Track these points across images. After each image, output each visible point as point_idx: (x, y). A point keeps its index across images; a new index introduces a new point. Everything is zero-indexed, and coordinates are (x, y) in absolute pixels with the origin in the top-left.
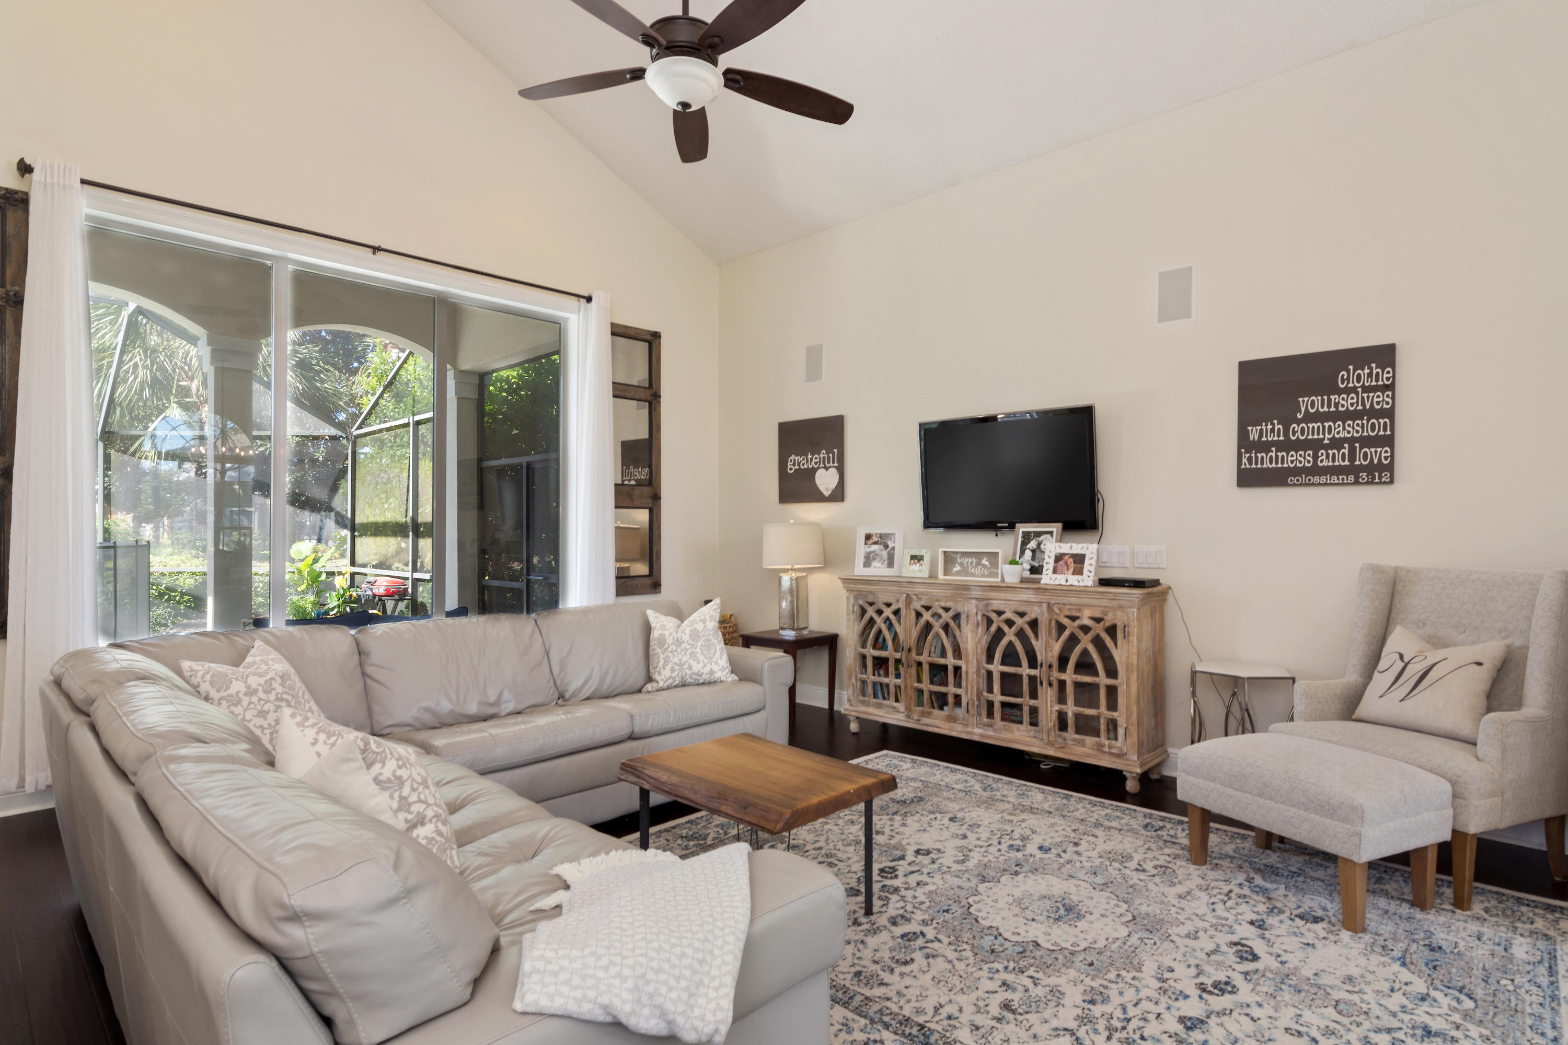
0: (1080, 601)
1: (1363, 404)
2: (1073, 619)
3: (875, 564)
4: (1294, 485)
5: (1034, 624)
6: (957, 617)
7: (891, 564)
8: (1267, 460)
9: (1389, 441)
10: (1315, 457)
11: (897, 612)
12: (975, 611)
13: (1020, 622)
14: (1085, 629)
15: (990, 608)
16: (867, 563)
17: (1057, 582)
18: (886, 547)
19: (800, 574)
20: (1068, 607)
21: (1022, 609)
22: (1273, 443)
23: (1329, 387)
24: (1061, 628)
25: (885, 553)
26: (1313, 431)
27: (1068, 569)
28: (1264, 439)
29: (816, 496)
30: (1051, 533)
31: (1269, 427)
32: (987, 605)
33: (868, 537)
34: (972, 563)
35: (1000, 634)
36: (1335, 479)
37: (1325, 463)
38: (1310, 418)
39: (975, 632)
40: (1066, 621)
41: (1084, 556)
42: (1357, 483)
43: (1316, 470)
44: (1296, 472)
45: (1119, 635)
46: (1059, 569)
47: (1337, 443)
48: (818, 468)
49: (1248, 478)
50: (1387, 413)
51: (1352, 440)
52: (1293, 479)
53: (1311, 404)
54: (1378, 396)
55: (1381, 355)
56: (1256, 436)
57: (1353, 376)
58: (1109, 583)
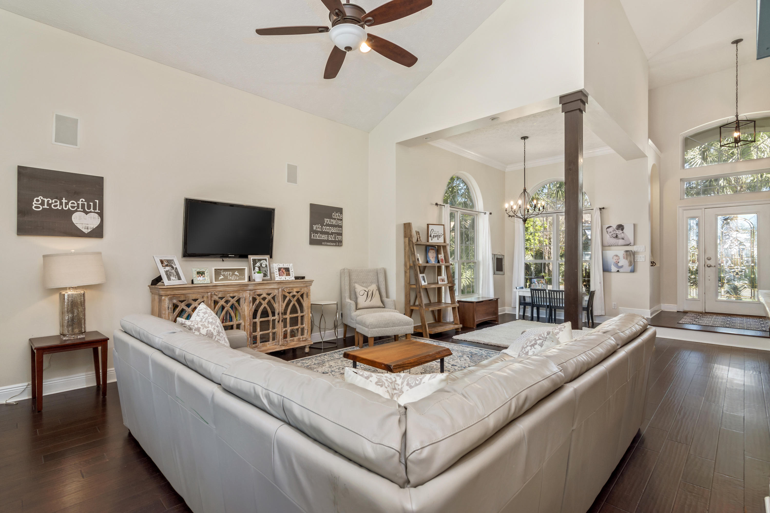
0: (291, 286)
1: (337, 224)
3: (172, 278)
4: (324, 245)
5: (274, 297)
6: (238, 301)
7: (179, 277)
8: (318, 237)
9: (341, 234)
10: (328, 237)
12: (249, 296)
13: (268, 298)
14: (294, 296)
15: (256, 294)
16: (169, 278)
17: (282, 279)
18: (173, 267)
19: (78, 291)
20: (288, 289)
21: (270, 292)
22: (319, 231)
23: (330, 217)
24: (285, 297)
25: (173, 271)
26: (326, 229)
27: (284, 274)
28: (317, 230)
29: (73, 232)
30: (266, 260)
31: (318, 226)
32: (255, 292)
33: (162, 262)
34: (229, 274)
35: (260, 304)
36: (332, 244)
37: (330, 239)
38: (328, 225)
39: (249, 306)
40: (287, 294)
41: (288, 268)
42: (336, 245)
43: (328, 241)
44: (324, 241)
45: (305, 296)
46: (281, 274)
47: (332, 234)
48: (76, 211)
49: (313, 242)
50: (341, 227)
51: (335, 233)
52: (323, 243)
53: (327, 221)
54: (339, 222)
55: (340, 210)
56: (315, 228)
57: (335, 215)
58: (297, 278)
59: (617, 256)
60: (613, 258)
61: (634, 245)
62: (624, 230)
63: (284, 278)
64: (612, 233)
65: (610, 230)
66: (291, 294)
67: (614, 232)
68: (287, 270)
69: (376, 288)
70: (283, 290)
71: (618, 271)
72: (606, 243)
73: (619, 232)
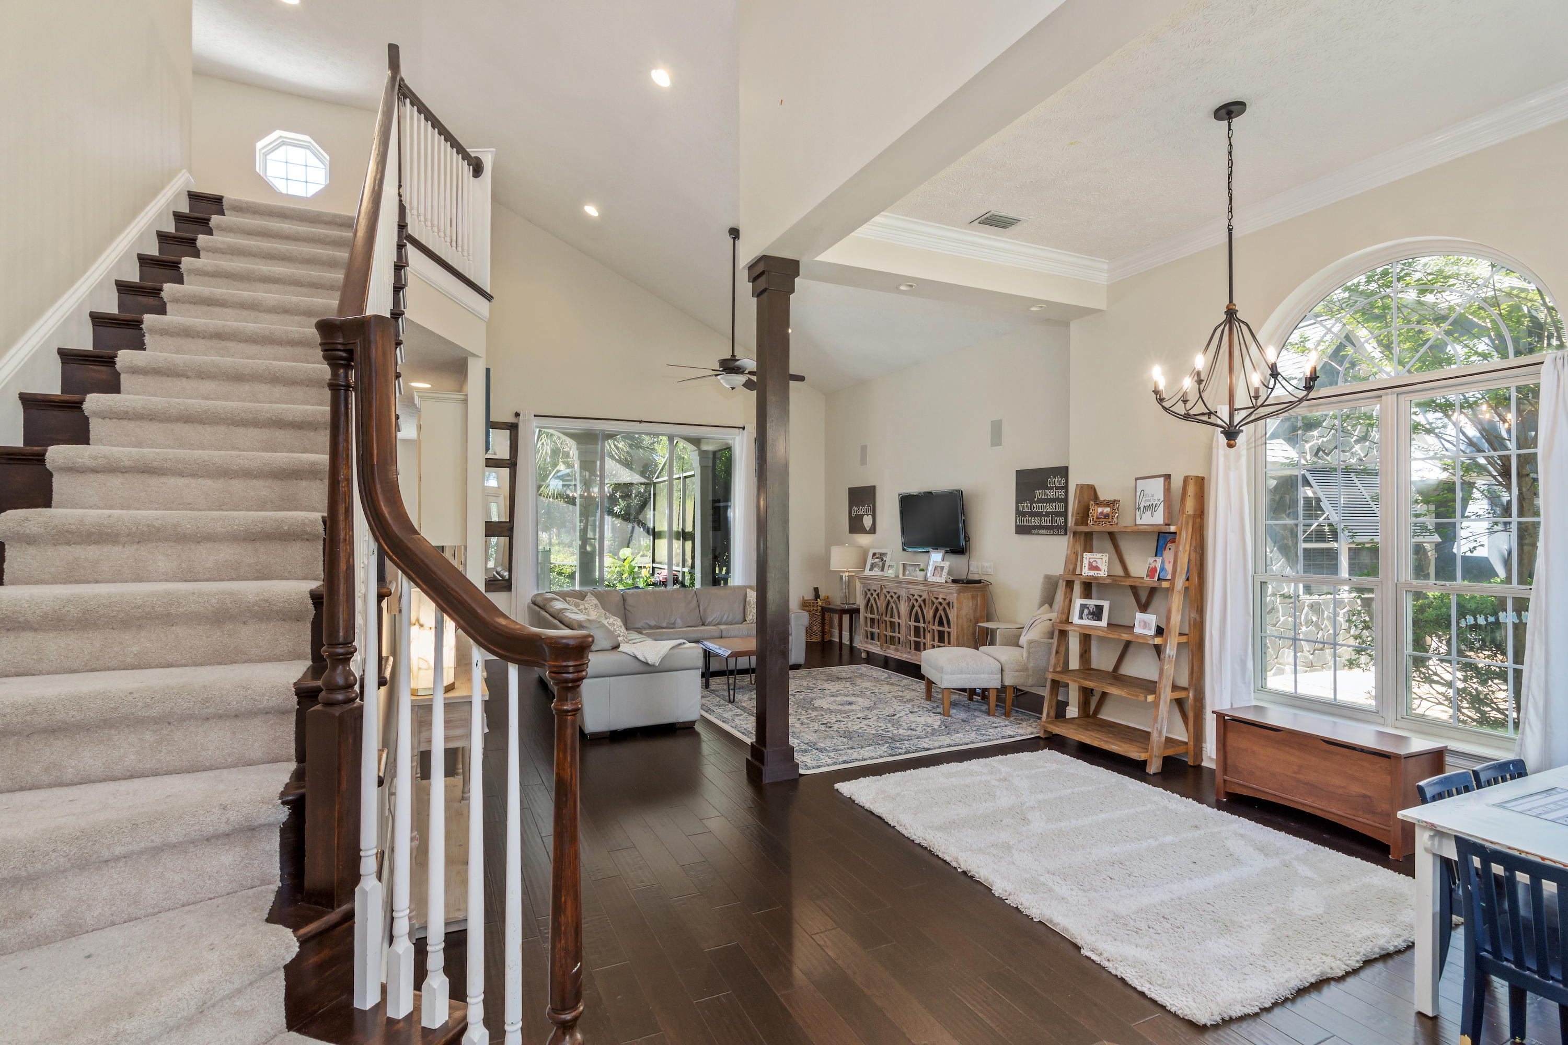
0: (939, 589)
1: (1057, 495)
2: (937, 599)
3: (875, 569)
4: (1033, 534)
5: (924, 601)
6: (898, 598)
7: (883, 570)
8: (1024, 521)
9: (1065, 514)
10: (1041, 521)
11: (878, 595)
12: (905, 594)
13: (920, 600)
14: (941, 604)
15: (910, 593)
16: (871, 569)
18: (882, 560)
19: (850, 574)
20: (936, 592)
21: (921, 594)
22: (1027, 513)
23: (1045, 486)
24: (932, 603)
25: (881, 563)
26: (1040, 507)
27: (938, 574)
28: (1024, 510)
29: (863, 531)
31: (1025, 504)
32: (909, 591)
33: (874, 554)
34: (912, 570)
35: (913, 606)
36: (1046, 532)
37: (1043, 524)
38: (1041, 501)
39: (905, 605)
40: (934, 600)
41: (944, 567)
42: (1053, 534)
43: (1041, 527)
44: (1034, 527)
46: (935, 573)
47: (1047, 514)
48: (867, 514)
49: (1020, 530)
50: (1064, 501)
51: (1052, 513)
52: (1033, 531)
53: (1039, 494)
54: (1061, 492)
55: (1063, 472)
56: (1021, 509)
57: (1054, 481)
68: (942, 569)
70: (929, 594)
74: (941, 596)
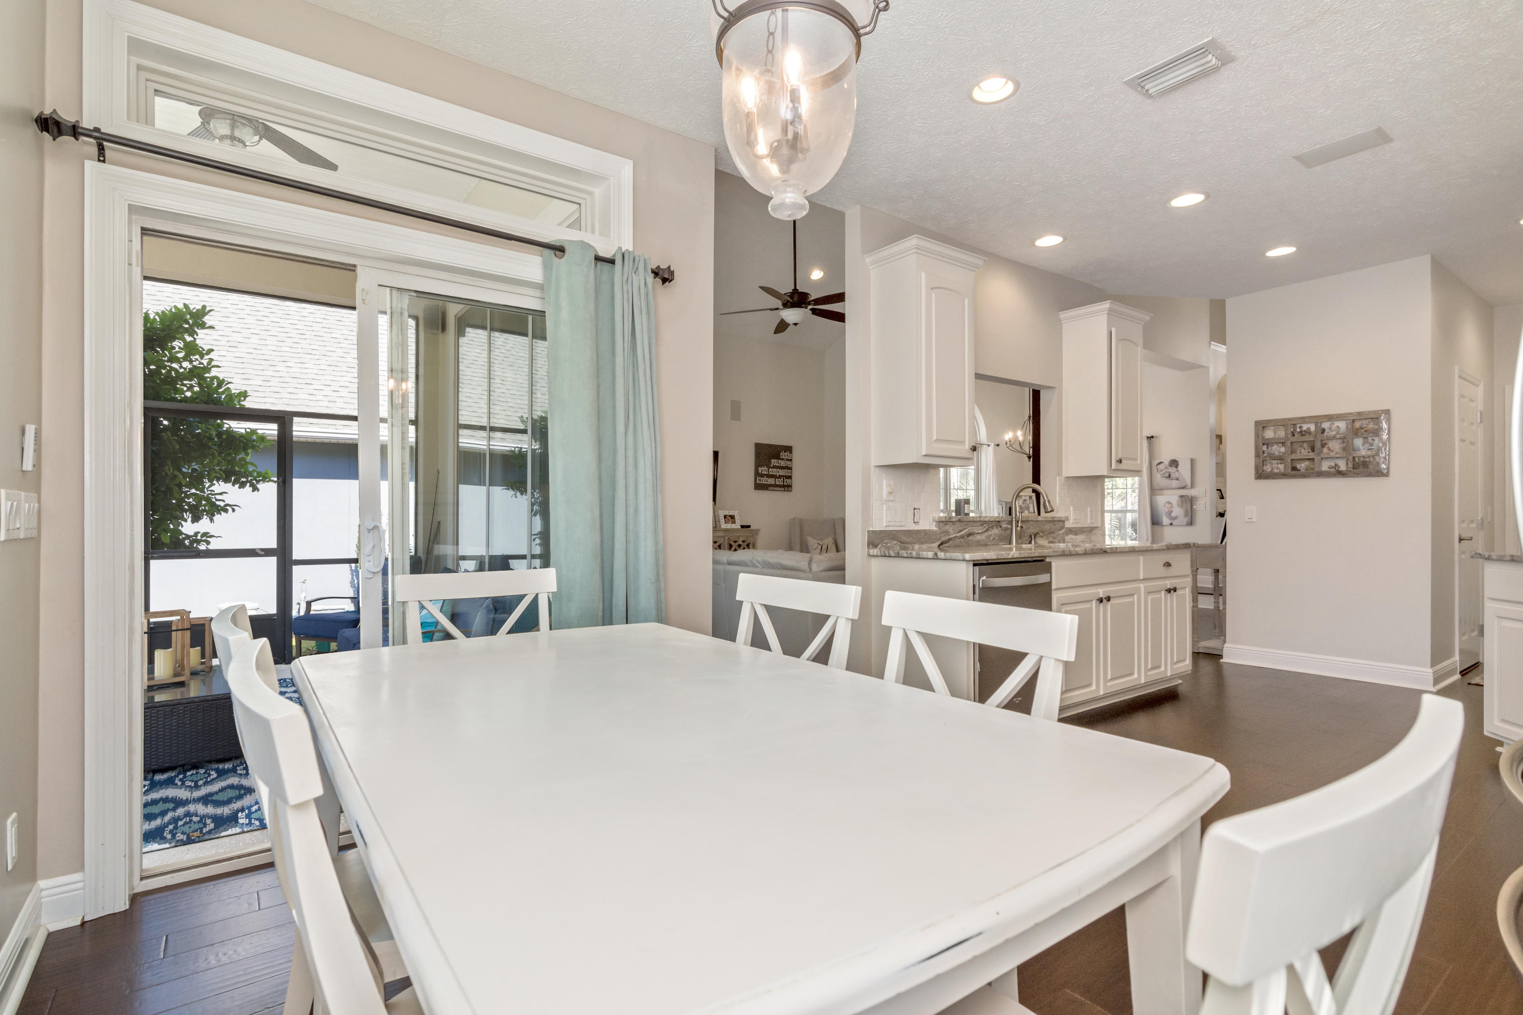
1: (786, 465)
2: (735, 542)
4: (770, 490)
8: (764, 481)
9: (790, 477)
10: (776, 481)
22: (765, 475)
23: (778, 457)
26: (773, 472)
27: (729, 522)
28: (763, 473)
31: (764, 469)
36: (780, 489)
37: (778, 483)
38: (774, 467)
40: (733, 543)
41: (734, 516)
42: (785, 491)
43: (776, 486)
44: (770, 485)
46: (727, 522)
47: (780, 477)
49: (758, 487)
50: (790, 469)
51: (783, 476)
52: (770, 488)
53: (774, 462)
54: (789, 463)
55: (789, 449)
56: (760, 471)
57: (783, 455)
58: (742, 527)
59: (1169, 503)
60: (1164, 506)
61: (1192, 486)
62: (1179, 467)
63: (729, 526)
64: (1164, 471)
65: (1161, 467)
66: (737, 544)
67: (1166, 470)
68: (732, 517)
69: (832, 541)
70: (729, 539)
71: (1171, 524)
72: (1155, 486)
73: (1172, 470)
74: (741, 539)
